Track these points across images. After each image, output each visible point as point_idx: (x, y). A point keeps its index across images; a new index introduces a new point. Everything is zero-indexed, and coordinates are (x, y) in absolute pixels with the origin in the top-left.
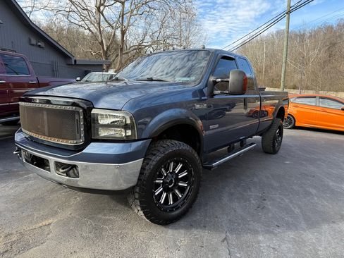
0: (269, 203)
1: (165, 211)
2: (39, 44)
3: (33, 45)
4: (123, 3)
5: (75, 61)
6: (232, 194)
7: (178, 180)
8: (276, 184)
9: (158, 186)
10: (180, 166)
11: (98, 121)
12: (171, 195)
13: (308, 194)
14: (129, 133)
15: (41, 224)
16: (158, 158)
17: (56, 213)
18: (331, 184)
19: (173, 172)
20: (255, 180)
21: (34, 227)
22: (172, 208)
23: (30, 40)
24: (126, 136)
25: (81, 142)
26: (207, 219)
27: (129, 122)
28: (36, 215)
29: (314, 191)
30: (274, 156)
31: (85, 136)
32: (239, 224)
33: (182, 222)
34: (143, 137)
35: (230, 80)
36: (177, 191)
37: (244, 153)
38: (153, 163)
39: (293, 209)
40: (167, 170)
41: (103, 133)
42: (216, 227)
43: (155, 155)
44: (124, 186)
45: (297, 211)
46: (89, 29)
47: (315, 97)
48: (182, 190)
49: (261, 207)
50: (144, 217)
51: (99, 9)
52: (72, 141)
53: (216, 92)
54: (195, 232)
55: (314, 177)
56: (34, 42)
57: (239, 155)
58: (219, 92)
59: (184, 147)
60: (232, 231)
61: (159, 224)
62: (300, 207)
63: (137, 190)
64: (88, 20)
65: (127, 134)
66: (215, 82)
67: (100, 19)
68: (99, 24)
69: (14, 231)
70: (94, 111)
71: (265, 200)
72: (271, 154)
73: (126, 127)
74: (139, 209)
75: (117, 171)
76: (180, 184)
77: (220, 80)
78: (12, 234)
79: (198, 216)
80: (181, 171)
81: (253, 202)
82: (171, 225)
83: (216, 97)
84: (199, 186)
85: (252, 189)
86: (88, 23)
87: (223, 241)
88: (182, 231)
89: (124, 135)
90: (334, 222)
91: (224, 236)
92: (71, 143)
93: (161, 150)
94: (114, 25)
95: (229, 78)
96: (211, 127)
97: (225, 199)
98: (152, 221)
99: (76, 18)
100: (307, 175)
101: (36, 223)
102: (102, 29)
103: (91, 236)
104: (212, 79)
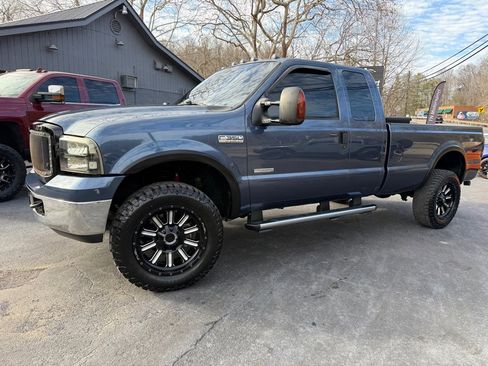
0: (337, 293)
2: (166, 68)
3: (158, 69)
4: (286, 6)
7: (183, 236)
10: (185, 218)
11: (67, 150)
12: (170, 256)
14: (93, 165)
16: (141, 203)
20: (355, 260)
22: (169, 272)
23: (155, 63)
25: (49, 174)
26: (218, 295)
27: (93, 152)
31: (53, 167)
32: (256, 310)
33: (180, 293)
34: (113, 172)
35: (281, 103)
36: (181, 251)
40: (163, 221)
42: (217, 307)
45: (373, 311)
46: (241, 45)
49: (318, 296)
51: (255, 17)
53: (266, 120)
55: (469, 268)
56: (159, 65)
58: (269, 120)
60: (236, 315)
61: (145, 289)
64: (242, 34)
65: (91, 168)
67: (256, 32)
68: (255, 38)
70: (63, 138)
71: (337, 287)
72: (429, 227)
73: (89, 158)
76: (187, 243)
77: (269, 103)
81: (314, 287)
85: (332, 271)
86: (240, 37)
87: (208, 324)
89: (87, 167)
91: (216, 318)
93: (148, 193)
94: (275, 38)
95: (279, 99)
96: (256, 171)
97: (274, 277)
102: (258, 45)
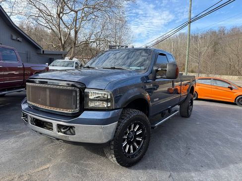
0: (192, 151)
1: (129, 157)
2: (18, 39)
3: (14, 40)
4: (76, 12)
5: (43, 51)
6: (167, 145)
7: (136, 136)
8: (194, 138)
9: (124, 140)
10: (138, 127)
11: (88, 96)
12: (132, 147)
13: (216, 144)
14: (109, 105)
15: (42, 168)
17: (50, 160)
18: (229, 137)
19: (133, 131)
20: (180, 135)
21: (37, 170)
22: (133, 155)
23: (12, 36)
24: (107, 107)
25: (77, 110)
26: (155, 162)
27: (109, 97)
28: (36, 162)
29: (219, 143)
30: (188, 119)
31: (80, 106)
32: (177, 166)
33: (139, 165)
34: (118, 107)
35: (167, 69)
36: (135, 144)
37: (172, 117)
38: (122, 125)
39: (209, 154)
40: (130, 129)
41: (91, 105)
42: (162, 168)
43: (123, 119)
44: (105, 141)
45: (211, 156)
46: (52, 29)
47: (210, 79)
48: (138, 143)
50: (116, 162)
51: (59, 15)
52: (70, 110)
53: (158, 77)
54: (150, 171)
56: (14, 37)
57: (169, 119)
58: (160, 77)
59: (141, 113)
60: (173, 170)
61: (125, 167)
62: (213, 154)
63: (113, 143)
66: (157, 71)
67: (59, 23)
68: (59, 26)
69: (24, 174)
70: (86, 90)
71: (189, 149)
72: (186, 117)
73: (107, 100)
74: (113, 156)
75: (101, 130)
76: (137, 139)
77: (160, 69)
78: (23, 175)
79: (148, 160)
80: (138, 130)
81: (182, 150)
82: (133, 167)
83: (156, 80)
84: (149, 140)
85: (180, 142)
86: (51, 24)
87: (169, 177)
88: (141, 171)
89: (106, 106)
90: (237, 163)
91: (169, 174)
92: (69, 111)
93: (127, 116)
94: (69, 27)
96: (155, 100)
97: (164, 149)
98: (121, 164)
99: (42, 21)
100: (213, 132)
101: (38, 167)
102: (61, 29)
103: (80, 175)
104: (155, 68)
